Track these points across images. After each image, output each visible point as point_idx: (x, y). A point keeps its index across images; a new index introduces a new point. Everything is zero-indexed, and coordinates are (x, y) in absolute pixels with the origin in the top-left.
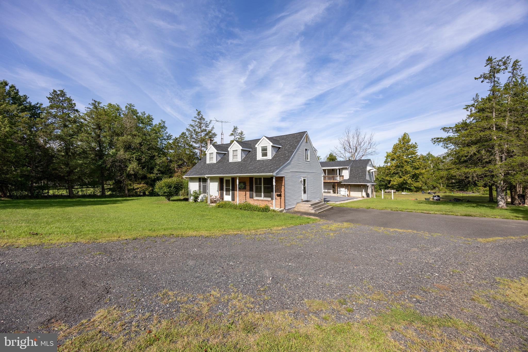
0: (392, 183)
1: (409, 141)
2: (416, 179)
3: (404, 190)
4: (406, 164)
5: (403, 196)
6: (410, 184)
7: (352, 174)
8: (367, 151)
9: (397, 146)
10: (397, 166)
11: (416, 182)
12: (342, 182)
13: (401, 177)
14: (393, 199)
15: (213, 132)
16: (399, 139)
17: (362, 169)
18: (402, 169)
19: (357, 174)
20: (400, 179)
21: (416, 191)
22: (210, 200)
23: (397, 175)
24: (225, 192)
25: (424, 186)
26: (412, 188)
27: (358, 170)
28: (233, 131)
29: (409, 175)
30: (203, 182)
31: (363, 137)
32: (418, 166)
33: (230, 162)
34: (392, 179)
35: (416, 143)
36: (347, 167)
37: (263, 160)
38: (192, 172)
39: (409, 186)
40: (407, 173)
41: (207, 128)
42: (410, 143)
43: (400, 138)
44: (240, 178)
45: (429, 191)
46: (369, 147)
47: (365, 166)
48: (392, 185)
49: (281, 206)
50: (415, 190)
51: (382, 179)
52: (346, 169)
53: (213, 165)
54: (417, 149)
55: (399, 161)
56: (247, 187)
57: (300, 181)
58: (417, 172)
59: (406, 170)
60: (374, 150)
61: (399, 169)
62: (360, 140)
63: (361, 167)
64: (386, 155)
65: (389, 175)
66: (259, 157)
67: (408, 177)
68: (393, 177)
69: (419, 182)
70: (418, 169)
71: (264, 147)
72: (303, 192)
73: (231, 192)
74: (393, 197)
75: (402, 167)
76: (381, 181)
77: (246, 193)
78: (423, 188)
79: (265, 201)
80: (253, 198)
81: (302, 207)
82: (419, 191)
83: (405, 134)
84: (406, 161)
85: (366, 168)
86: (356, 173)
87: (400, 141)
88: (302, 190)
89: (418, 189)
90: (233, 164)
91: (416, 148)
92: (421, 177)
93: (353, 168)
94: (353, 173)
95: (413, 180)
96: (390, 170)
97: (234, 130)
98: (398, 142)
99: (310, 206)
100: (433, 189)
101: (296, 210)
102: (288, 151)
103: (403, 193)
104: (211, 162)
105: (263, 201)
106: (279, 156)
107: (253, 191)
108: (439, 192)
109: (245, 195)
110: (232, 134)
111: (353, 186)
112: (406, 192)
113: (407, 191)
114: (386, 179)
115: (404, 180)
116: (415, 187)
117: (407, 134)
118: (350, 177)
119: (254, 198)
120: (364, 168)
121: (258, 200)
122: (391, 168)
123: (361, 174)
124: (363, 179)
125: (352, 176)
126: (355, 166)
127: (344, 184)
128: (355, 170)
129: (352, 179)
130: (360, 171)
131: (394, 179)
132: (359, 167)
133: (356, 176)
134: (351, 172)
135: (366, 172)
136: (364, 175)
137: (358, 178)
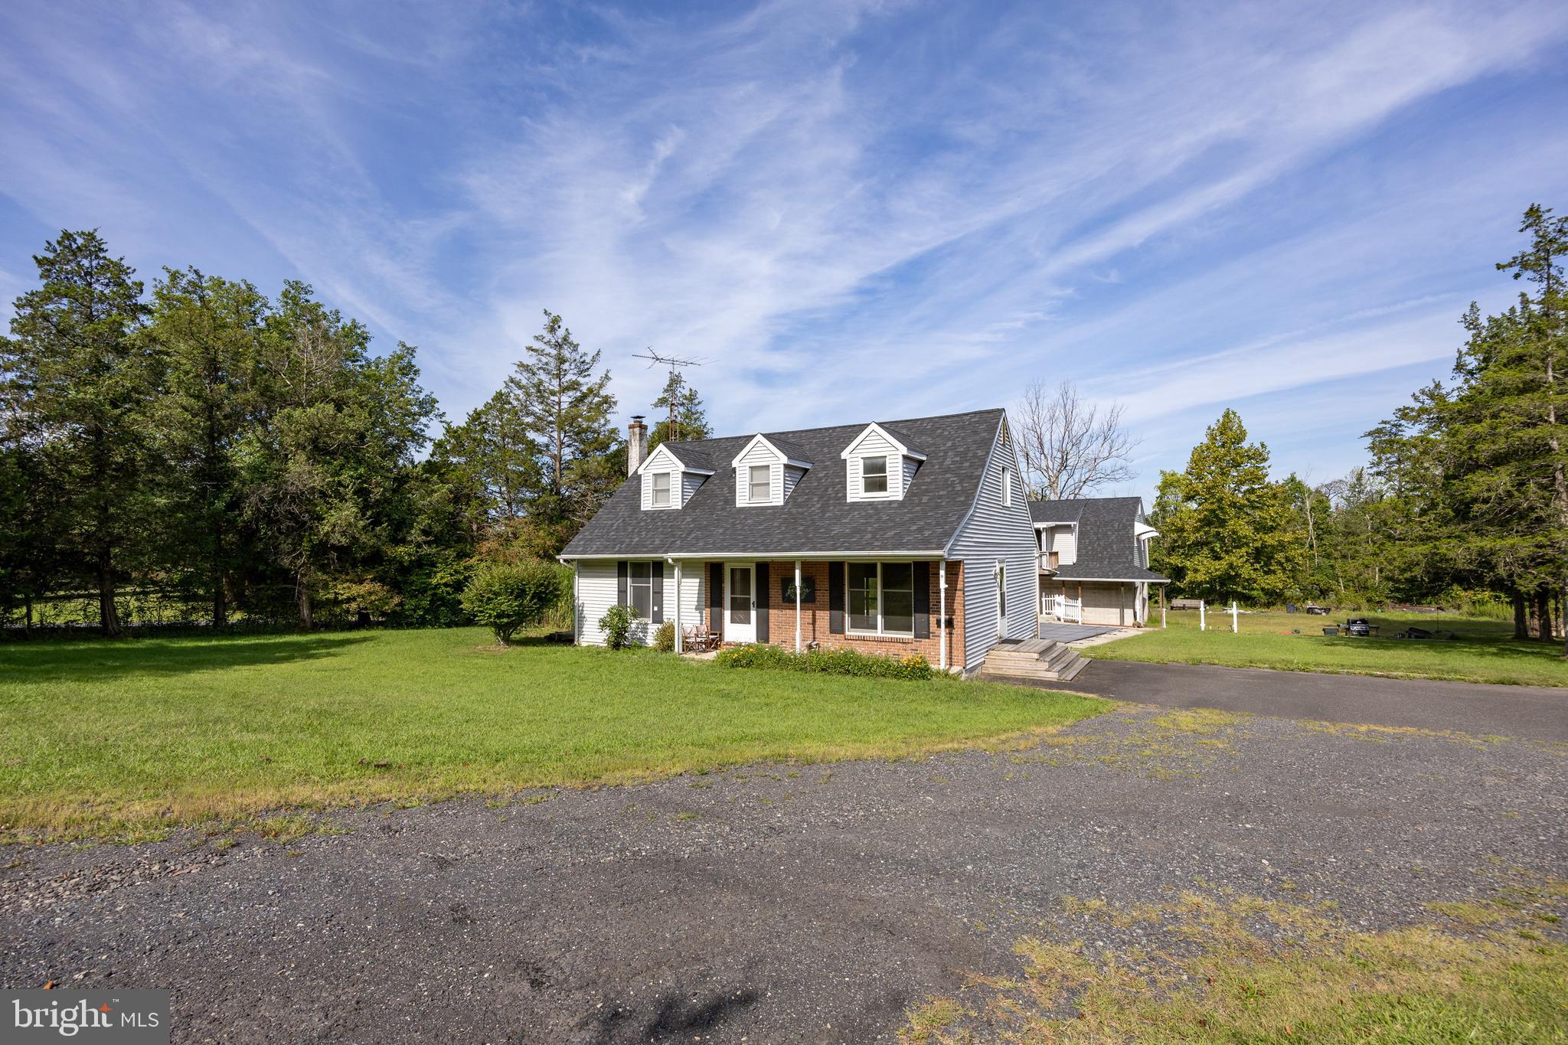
0: (1190, 576)
1: (1241, 437)
2: (1266, 565)
3: (1232, 602)
4: (1232, 512)
6: (1247, 580)
7: (1086, 548)
9: (1203, 451)
10: (1206, 522)
11: (1266, 573)
12: (1054, 575)
13: (1217, 558)
14: (1236, 631)
15: (603, 393)
16: (1209, 428)
17: (1118, 530)
18: (1221, 530)
19: (1105, 549)
20: (1216, 564)
21: (1268, 605)
22: (681, 641)
23: (1206, 551)
24: (727, 614)
25: (1290, 588)
26: (1255, 593)
27: (1106, 535)
28: (666, 391)
29: (1244, 550)
30: (633, 576)
31: (1086, 417)
32: (1274, 521)
33: (738, 505)
34: (1189, 563)
35: (1263, 445)
36: (1072, 523)
37: (871, 504)
38: (591, 540)
39: (1244, 588)
40: (1238, 542)
41: (585, 376)
42: (1245, 445)
43: (1214, 426)
44: (807, 566)
45: (1309, 604)
46: (1106, 454)
47: (1127, 520)
48: (1191, 582)
49: (951, 658)
50: (1264, 599)
52: (1067, 529)
53: (670, 514)
54: (1266, 464)
55: (1213, 503)
56: (818, 593)
57: (993, 573)
58: (1270, 539)
59: (1234, 533)
60: (1121, 462)
61: (1213, 531)
62: (1077, 428)
63: (1116, 525)
64: (1158, 481)
65: (1181, 551)
66: (856, 491)
67: (1241, 557)
68: (1192, 555)
69: (1274, 572)
70: (1272, 529)
71: (874, 461)
72: (999, 612)
73: (753, 614)
74: (1235, 627)
75: (1223, 523)
77: (814, 615)
78: (1288, 593)
79: (892, 641)
80: (842, 632)
81: (1009, 663)
82: (1274, 604)
83: (1227, 415)
84: (1233, 505)
85: (1133, 526)
86: (1099, 545)
87: (1213, 438)
88: (998, 604)
89: (1274, 598)
90: (757, 515)
91: (1265, 460)
92: (1280, 556)
93: (1089, 528)
94: (1091, 543)
95: (1257, 566)
96: (1185, 534)
97: (670, 385)
98: (1205, 441)
99: (1036, 656)
100: (1319, 598)
101: (991, 671)
102: (957, 475)
104: (661, 506)
105: (881, 641)
106: (927, 491)
107: (842, 609)
108: (1337, 608)
109: (811, 621)
110: (662, 402)
111: (1090, 589)
112: (1235, 606)
113: (1239, 603)
115: (1231, 566)
116: (1263, 589)
117: (1234, 413)
118: (1078, 556)
119: (847, 633)
120: (1125, 527)
121: (864, 639)
122: (1187, 526)
123: (1115, 547)
124: (1124, 563)
125: (1087, 552)
126: (1096, 521)
127: (1063, 581)
128: (1096, 534)
129: (1086, 563)
130: (1112, 538)
131: (1196, 563)
132: (1107, 522)
133: (1099, 555)
134: (1083, 541)
135: (1132, 540)
136: (1127, 552)
137: (1107, 560)
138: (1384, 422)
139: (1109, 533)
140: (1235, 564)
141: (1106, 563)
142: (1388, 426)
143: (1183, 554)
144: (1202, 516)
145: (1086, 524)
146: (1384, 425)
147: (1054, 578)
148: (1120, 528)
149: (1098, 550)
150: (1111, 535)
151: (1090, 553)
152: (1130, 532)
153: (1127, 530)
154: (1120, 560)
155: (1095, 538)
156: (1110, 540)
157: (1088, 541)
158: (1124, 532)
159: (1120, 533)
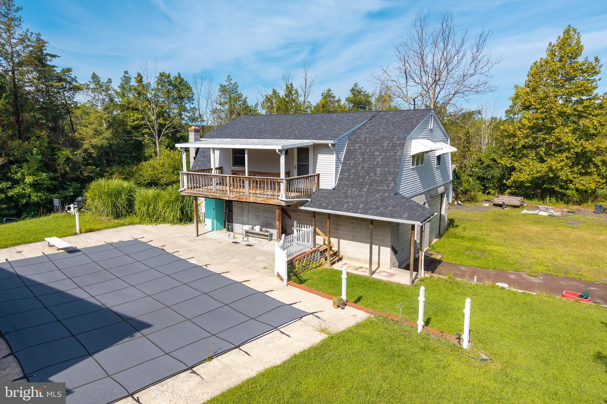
0: (515, 176)
1: (577, 52)
2: (583, 168)
3: (548, 198)
4: (559, 121)
6: (566, 182)
7: (348, 172)
8: (466, 83)
9: (542, 66)
10: (536, 128)
11: (583, 175)
12: (303, 203)
13: (542, 161)
14: (465, 344)
16: (550, 44)
17: (386, 151)
18: (547, 136)
19: (368, 174)
20: (539, 167)
23: (532, 154)
26: (569, 192)
27: (372, 156)
29: (565, 154)
32: (596, 129)
34: (517, 164)
35: (596, 60)
39: (562, 187)
42: (580, 59)
43: (554, 42)
46: (472, 71)
47: (398, 139)
48: (515, 182)
50: (577, 197)
51: (492, 163)
54: (597, 77)
55: (543, 113)
59: (559, 140)
60: (483, 79)
61: (541, 135)
63: (385, 145)
65: (512, 153)
67: (562, 161)
68: (521, 158)
69: (590, 175)
70: (593, 136)
75: (550, 130)
76: (488, 166)
78: (600, 193)
84: (561, 114)
86: (363, 168)
87: (552, 53)
89: (586, 197)
91: (596, 73)
92: (597, 161)
93: (357, 146)
94: (356, 165)
95: (575, 169)
96: (516, 140)
98: (544, 56)
113: (553, 200)
114: (500, 163)
115: (551, 169)
116: (577, 189)
117: (574, 30)
120: (394, 146)
122: (518, 133)
123: (378, 170)
124: (384, 191)
125: (349, 176)
126: (366, 138)
127: (315, 212)
128: (363, 154)
129: (346, 188)
130: (379, 160)
131: (523, 164)
132: (377, 140)
133: (361, 180)
134: (348, 162)
135: (398, 163)
136: (390, 179)
137: (367, 187)
139: (377, 153)
140: (554, 167)
143: (513, 156)
144: (532, 125)
145: (356, 142)
147: (302, 208)
148: (389, 148)
149: (361, 174)
150: (378, 156)
151: (352, 177)
152: (398, 154)
153: (396, 151)
154: (380, 188)
155: (361, 159)
156: (376, 163)
157: (353, 162)
158: (392, 153)
159: (388, 154)
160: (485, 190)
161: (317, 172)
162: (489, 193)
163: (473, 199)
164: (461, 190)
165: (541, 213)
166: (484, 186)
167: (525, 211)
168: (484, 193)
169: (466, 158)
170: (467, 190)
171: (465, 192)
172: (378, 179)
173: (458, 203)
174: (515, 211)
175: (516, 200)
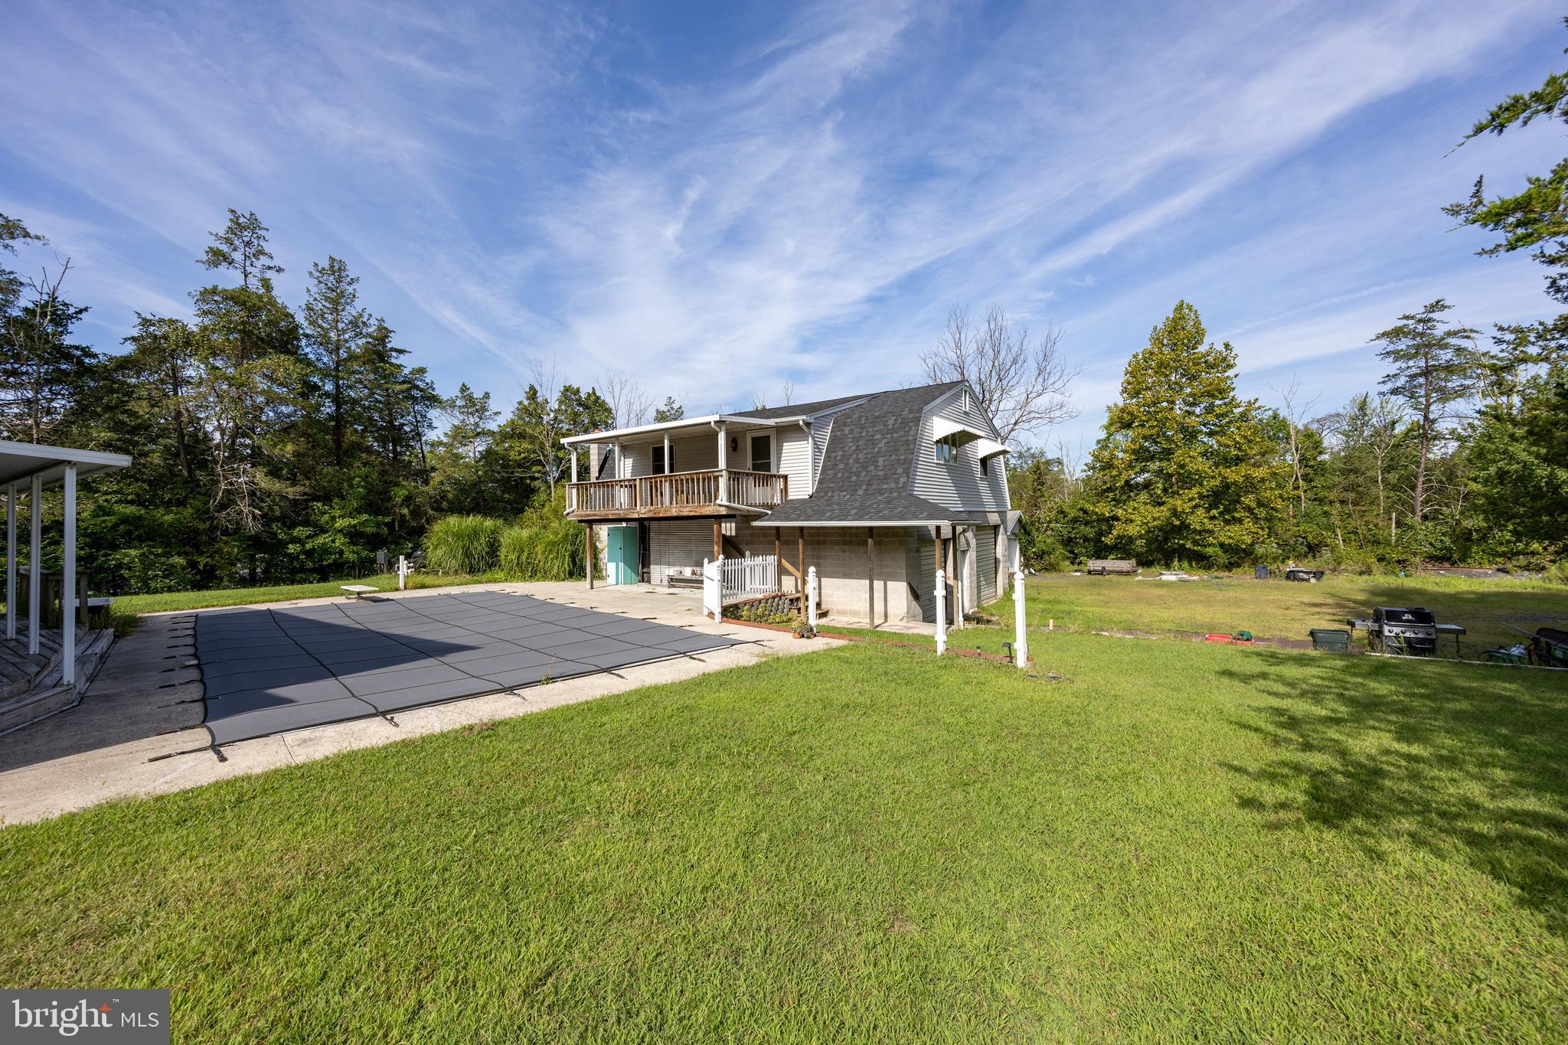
0: (1120, 529)
1: (1199, 334)
2: (1227, 510)
3: (1176, 563)
5: (1163, 592)
6: (1200, 533)
7: (833, 468)
9: (1145, 360)
11: (1227, 522)
12: (759, 516)
13: (1160, 504)
14: (1021, 661)
16: (1154, 328)
17: (894, 431)
18: (1164, 464)
19: (865, 467)
20: (1156, 512)
21: (1229, 567)
23: (1143, 496)
25: (1263, 542)
26: (1210, 550)
27: (871, 441)
29: (1195, 490)
32: (1239, 449)
34: (1120, 511)
35: (1227, 346)
36: (802, 419)
39: (1195, 542)
40: (1188, 480)
42: (1202, 349)
43: (1161, 326)
45: (1291, 565)
47: (911, 411)
48: (1119, 537)
50: (1223, 559)
51: (1081, 514)
54: (1230, 373)
58: (1234, 475)
59: (1182, 467)
61: (1154, 466)
63: (891, 422)
65: (1111, 495)
67: (1191, 500)
68: (1125, 502)
69: (1240, 521)
70: (1238, 460)
74: (1020, 646)
75: (1167, 455)
76: (1075, 520)
78: (1260, 550)
82: (1239, 566)
83: (1180, 308)
85: (921, 427)
86: (856, 460)
87: (1157, 340)
89: (1238, 557)
91: (1229, 366)
92: (1249, 500)
93: (847, 430)
94: (845, 458)
95: (1214, 512)
96: (1114, 473)
98: (1148, 345)
100: (1306, 556)
103: (1169, 577)
108: (1334, 570)
111: (837, 543)
112: (1181, 568)
113: (1185, 564)
114: (1095, 513)
115: (1175, 513)
116: (1222, 545)
117: (1190, 308)
118: (819, 482)
120: (905, 423)
123: (881, 460)
124: (891, 491)
125: (835, 475)
126: (860, 417)
127: (778, 528)
128: (856, 440)
129: (830, 494)
130: (881, 445)
131: (1130, 511)
132: (878, 417)
133: (854, 479)
134: (833, 455)
135: (912, 446)
136: (900, 471)
137: (864, 487)
138: (1407, 318)
139: (878, 437)
140: (1179, 509)
141: (860, 492)
142: (1411, 322)
143: (1114, 500)
145: (844, 424)
146: (1405, 322)
147: (755, 524)
148: (897, 426)
149: (854, 470)
150: (880, 440)
151: (839, 475)
152: (911, 433)
153: (907, 429)
154: (885, 486)
155: (853, 448)
156: (876, 450)
157: (841, 453)
158: (902, 433)
159: (895, 435)
160: (1074, 559)
161: (782, 472)
162: (1080, 563)
163: (1052, 568)
164: (1034, 553)
165: (1164, 578)
166: (1072, 552)
167: (1140, 578)
168: (1072, 563)
169: (1040, 508)
170: (1043, 552)
171: (1040, 556)
172: (881, 473)
173: (1030, 573)
174: (1123, 579)
175: (1125, 565)
